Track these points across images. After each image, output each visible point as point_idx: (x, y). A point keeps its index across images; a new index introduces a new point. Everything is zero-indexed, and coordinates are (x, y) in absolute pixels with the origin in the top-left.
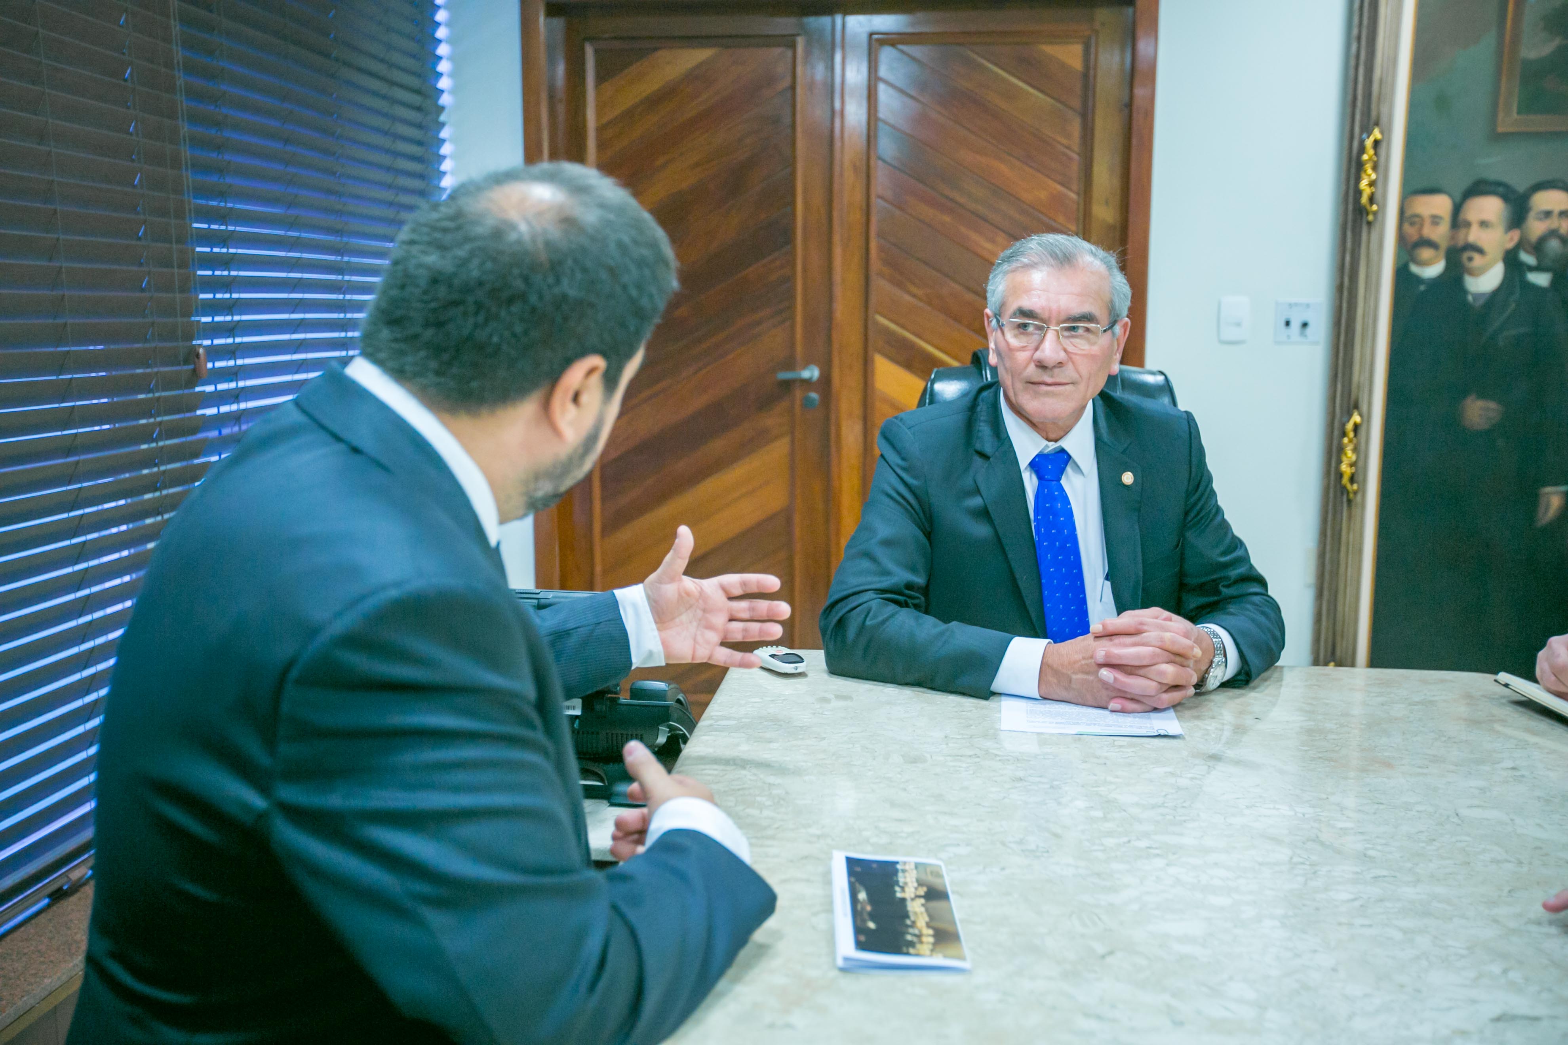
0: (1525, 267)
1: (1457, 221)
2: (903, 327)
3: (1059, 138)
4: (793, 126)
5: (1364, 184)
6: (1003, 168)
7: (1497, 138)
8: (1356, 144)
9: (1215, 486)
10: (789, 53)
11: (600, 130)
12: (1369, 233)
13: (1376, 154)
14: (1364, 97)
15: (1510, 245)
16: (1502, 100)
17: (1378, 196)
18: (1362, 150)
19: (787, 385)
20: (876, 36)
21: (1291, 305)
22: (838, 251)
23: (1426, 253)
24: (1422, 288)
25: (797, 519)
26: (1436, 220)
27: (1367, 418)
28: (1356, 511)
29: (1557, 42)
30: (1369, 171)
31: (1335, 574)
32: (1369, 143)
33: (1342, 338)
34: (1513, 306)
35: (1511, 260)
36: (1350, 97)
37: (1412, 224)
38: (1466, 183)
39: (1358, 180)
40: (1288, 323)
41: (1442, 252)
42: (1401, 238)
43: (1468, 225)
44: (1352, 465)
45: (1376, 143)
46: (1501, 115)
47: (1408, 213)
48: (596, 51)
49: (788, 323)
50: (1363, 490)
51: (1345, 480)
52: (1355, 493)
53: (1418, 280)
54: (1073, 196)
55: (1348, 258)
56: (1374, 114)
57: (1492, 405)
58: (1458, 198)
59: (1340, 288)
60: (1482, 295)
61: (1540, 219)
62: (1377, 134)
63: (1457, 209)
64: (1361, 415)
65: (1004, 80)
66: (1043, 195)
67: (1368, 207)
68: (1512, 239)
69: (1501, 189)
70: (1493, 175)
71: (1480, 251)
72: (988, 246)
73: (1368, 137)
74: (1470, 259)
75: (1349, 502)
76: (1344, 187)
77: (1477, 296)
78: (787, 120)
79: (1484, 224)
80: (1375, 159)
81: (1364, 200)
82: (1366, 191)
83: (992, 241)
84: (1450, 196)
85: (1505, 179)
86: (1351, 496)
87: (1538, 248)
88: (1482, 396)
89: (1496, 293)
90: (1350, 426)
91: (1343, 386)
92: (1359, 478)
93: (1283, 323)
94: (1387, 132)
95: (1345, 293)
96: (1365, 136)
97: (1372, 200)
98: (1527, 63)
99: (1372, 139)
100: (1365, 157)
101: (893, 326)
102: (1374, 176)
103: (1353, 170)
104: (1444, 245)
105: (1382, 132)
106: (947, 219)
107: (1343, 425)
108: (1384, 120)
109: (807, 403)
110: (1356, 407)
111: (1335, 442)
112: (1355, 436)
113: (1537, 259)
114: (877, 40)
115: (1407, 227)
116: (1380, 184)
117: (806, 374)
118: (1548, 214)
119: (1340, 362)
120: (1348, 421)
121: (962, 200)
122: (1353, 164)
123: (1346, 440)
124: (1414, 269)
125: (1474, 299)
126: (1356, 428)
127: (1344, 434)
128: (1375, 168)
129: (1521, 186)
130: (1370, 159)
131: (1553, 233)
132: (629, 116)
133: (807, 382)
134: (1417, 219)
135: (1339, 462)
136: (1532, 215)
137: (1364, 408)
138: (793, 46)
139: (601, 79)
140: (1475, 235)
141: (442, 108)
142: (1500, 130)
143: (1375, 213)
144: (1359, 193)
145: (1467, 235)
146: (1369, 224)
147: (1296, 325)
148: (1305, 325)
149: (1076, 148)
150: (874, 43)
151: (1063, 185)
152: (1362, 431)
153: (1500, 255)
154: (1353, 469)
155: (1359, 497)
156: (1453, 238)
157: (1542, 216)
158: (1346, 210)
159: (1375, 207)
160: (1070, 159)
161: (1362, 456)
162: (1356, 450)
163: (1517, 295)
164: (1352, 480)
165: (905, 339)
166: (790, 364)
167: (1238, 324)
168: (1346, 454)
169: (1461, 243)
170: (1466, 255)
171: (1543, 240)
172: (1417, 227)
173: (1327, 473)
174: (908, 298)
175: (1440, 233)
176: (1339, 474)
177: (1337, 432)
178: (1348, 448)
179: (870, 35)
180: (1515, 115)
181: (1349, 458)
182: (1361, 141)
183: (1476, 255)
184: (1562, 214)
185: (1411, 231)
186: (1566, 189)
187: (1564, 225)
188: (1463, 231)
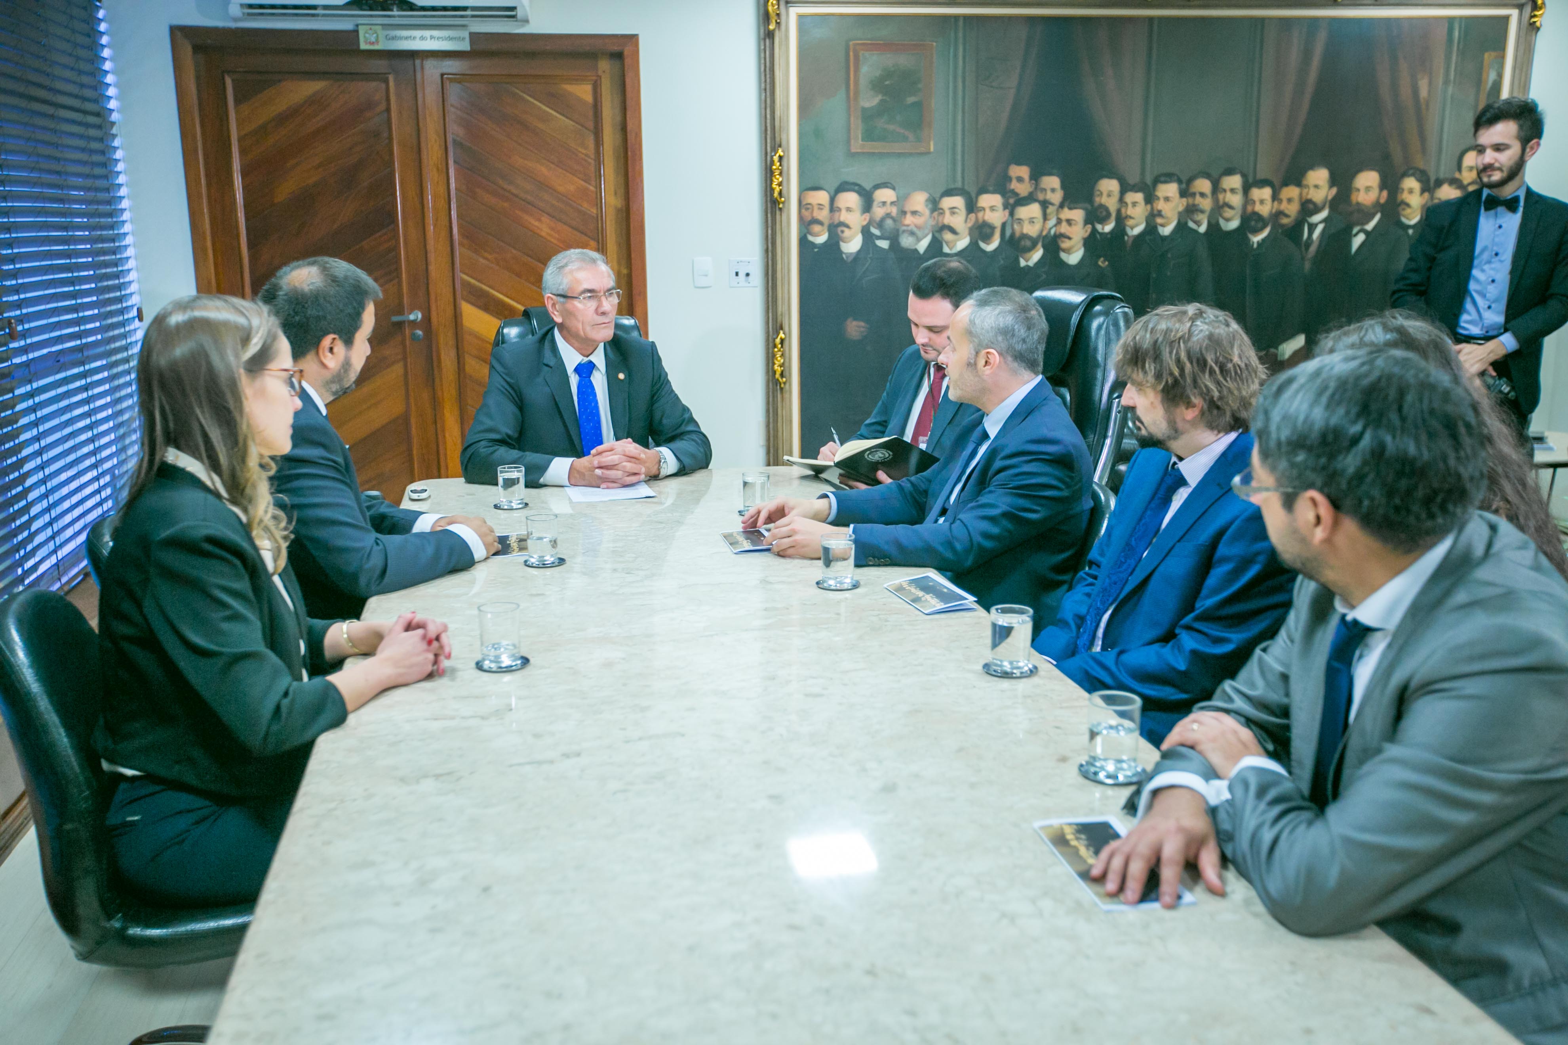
0: (874, 237)
1: (833, 208)
2: (480, 281)
3: (580, 149)
4: (390, 138)
5: (775, 184)
6: (544, 170)
7: (852, 155)
8: (769, 159)
9: (670, 378)
10: (383, 86)
11: (240, 140)
12: (781, 215)
13: (781, 165)
14: (771, 128)
15: (865, 223)
17: (784, 192)
18: (773, 162)
19: (400, 325)
20: (446, 76)
21: (738, 262)
22: (431, 229)
23: (816, 228)
24: (816, 250)
25: (413, 421)
26: (820, 206)
27: (789, 335)
28: (786, 396)
29: (880, 97)
30: (778, 176)
31: (776, 437)
32: (776, 158)
33: (770, 284)
34: (869, 261)
35: (866, 231)
36: (763, 128)
37: (807, 209)
38: (836, 184)
39: (771, 182)
40: (737, 274)
41: (826, 227)
42: (801, 218)
43: (839, 210)
44: (782, 365)
45: (781, 159)
46: (852, 142)
47: (804, 203)
48: (233, 80)
49: (395, 281)
50: (789, 381)
51: (778, 376)
52: (785, 383)
53: (813, 245)
54: (592, 188)
55: (770, 232)
56: (777, 139)
57: (862, 324)
58: (832, 193)
59: (767, 251)
60: (851, 254)
61: (879, 207)
62: (780, 152)
63: (832, 200)
64: (784, 333)
65: (539, 108)
66: (572, 188)
67: (779, 199)
68: (865, 219)
69: (856, 188)
70: (851, 179)
71: (848, 227)
72: (537, 223)
73: (775, 154)
74: (843, 232)
75: (782, 389)
76: (764, 185)
77: (848, 255)
78: (385, 135)
79: (849, 209)
80: (780, 168)
81: (776, 194)
82: (777, 189)
83: (539, 220)
84: (828, 191)
85: (859, 182)
86: (782, 385)
87: (880, 225)
88: (856, 318)
89: (859, 252)
90: (778, 341)
91: (773, 315)
92: (786, 373)
93: (735, 274)
94: (787, 150)
95: (770, 254)
96: (773, 154)
97: (780, 193)
98: (864, 110)
99: (777, 155)
100: (774, 167)
101: (472, 281)
102: (781, 179)
103: (768, 175)
104: (827, 222)
105: (783, 151)
106: (506, 205)
107: (774, 340)
108: (784, 143)
109: (414, 337)
110: (781, 328)
111: (770, 351)
112: (782, 347)
113: (881, 231)
114: (447, 78)
115: (803, 211)
116: (785, 183)
117: (412, 317)
118: (884, 203)
119: (770, 299)
120: (776, 337)
121: (514, 191)
122: (768, 171)
123: (776, 350)
124: (810, 238)
125: (847, 257)
126: (782, 341)
127: (775, 346)
128: (781, 174)
129: (868, 186)
130: (778, 169)
131: (888, 215)
132: (263, 131)
133: (413, 323)
134: (809, 206)
135: (774, 364)
136: (875, 204)
137: (786, 328)
138: (386, 81)
139: (238, 101)
140: (844, 217)
141: (113, 124)
142: (853, 151)
143: (783, 203)
144: (772, 190)
145: (839, 216)
146: (780, 209)
147: (742, 275)
148: (748, 275)
149: (593, 157)
150: (445, 80)
151: (585, 181)
152: (786, 343)
153: (859, 229)
154: (782, 369)
155: (787, 385)
156: (831, 219)
157: (881, 204)
158: (766, 201)
159: (783, 199)
160: (590, 164)
161: (787, 360)
162: (783, 356)
163: (871, 254)
164: (782, 375)
165: (481, 290)
166: (400, 311)
167: (706, 276)
168: (777, 359)
169: (836, 222)
170: (840, 229)
171: (883, 220)
172: (810, 210)
173: (767, 372)
174: (481, 260)
175: (823, 215)
176: (774, 372)
177: (771, 345)
178: (779, 355)
179: (442, 75)
180: (861, 142)
181: (779, 361)
182: (772, 157)
183: (845, 229)
184: (892, 203)
185: (806, 214)
186: (894, 189)
187: (894, 211)
188: (837, 214)
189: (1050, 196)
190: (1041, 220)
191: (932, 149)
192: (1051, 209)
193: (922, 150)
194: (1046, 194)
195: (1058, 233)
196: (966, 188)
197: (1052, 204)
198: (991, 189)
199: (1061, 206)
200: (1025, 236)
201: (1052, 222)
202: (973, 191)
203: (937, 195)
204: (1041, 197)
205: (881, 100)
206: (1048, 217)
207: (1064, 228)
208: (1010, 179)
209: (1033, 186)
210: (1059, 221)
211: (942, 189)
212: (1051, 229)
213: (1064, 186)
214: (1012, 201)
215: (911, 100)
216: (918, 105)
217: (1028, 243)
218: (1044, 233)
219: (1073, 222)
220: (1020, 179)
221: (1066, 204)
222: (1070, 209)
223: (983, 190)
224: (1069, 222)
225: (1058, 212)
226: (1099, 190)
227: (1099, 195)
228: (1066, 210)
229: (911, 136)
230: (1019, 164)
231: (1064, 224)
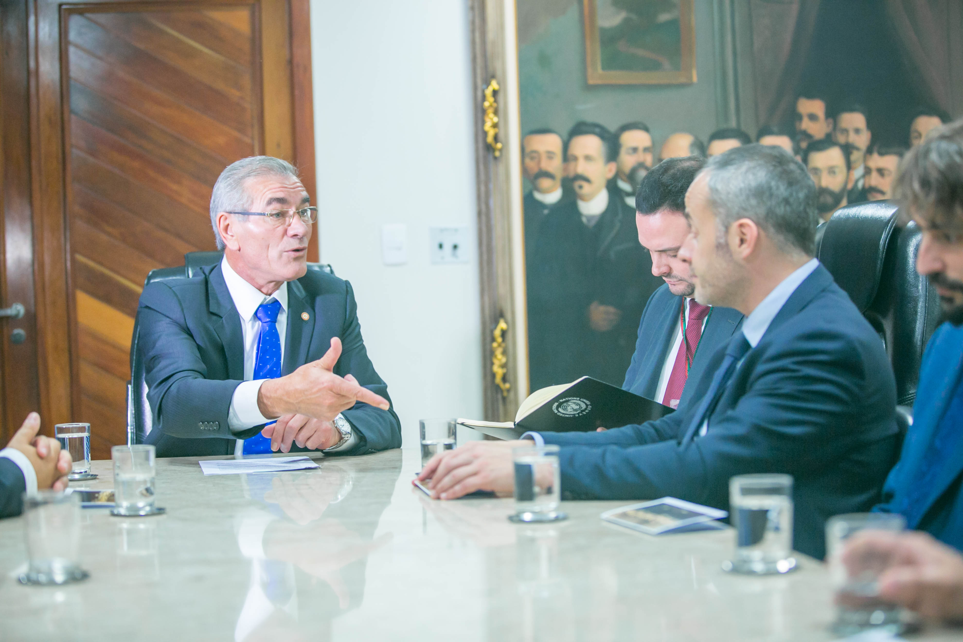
0: (622, 193)
1: (567, 156)
2: (101, 263)
3: (233, 91)
5: (488, 126)
6: (185, 117)
7: (589, 88)
8: (479, 94)
12: (498, 166)
13: (495, 101)
14: (481, 55)
15: (610, 175)
16: (589, 59)
17: (501, 136)
18: (484, 98)
20: (64, 7)
21: (442, 230)
23: (545, 183)
24: (546, 212)
26: (550, 155)
27: (512, 324)
28: (511, 407)
29: (623, 15)
30: (491, 115)
32: (489, 92)
33: (485, 257)
34: (618, 225)
35: (612, 187)
36: (471, 56)
37: (532, 158)
38: (569, 125)
39: (483, 122)
40: (441, 246)
41: (558, 182)
42: (525, 171)
43: (576, 159)
44: (504, 366)
45: (495, 93)
46: (590, 71)
47: (528, 150)
50: (514, 387)
51: (498, 380)
52: (508, 390)
53: (541, 205)
54: (248, 141)
55: (483, 188)
56: (491, 69)
57: (611, 309)
58: (565, 135)
59: (480, 213)
60: (593, 217)
61: (629, 154)
62: (494, 85)
63: (566, 146)
64: (506, 322)
67: (494, 145)
68: (610, 170)
69: (597, 130)
70: (590, 118)
71: (587, 180)
73: (487, 88)
74: (581, 187)
75: (504, 399)
76: (474, 129)
77: (590, 218)
79: (588, 158)
80: (495, 105)
81: (490, 139)
82: (491, 133)
84: (560, 136)
85: (600, 122)
86: (505, 394)
87: (631, 177)
88: (603, 302)
90: (497, 333)
91: (489, 298)
92: (510, 377)
93: (437, 246)
94: (502, 83)
96: (484, 87)
97: (496, 138)
98: (603, 31)
99: (491, 88)
100: (487, 104)
101: (91, 264)
102: (496, 120)
103: (480, 115)
104: (559, 175)
105: (499, 84)
106: (136, 164)
107: (492, 331)
108: (499, 73)
109: (15, 340)
110: (502, 315)
111: (488, 347)
112: (504, 341)
113: (631, 186)
114: (66, 10)
115: (528, 161)
116: (501, 125)
117: (12, 311)
118: (635, 150)
119: (485, 278)
120: (495, 328)
121: (149, 147)
122: (479, 110)
123: (495, 345)
124: (538, 196)
125: (588, 221)
126: (504, 334)
127: (493, 340)
128: (496, 112)
129: (612, 127)
130: (491, 106)
131: (641, 165)
133: (13, 319)
134: (534, 155)
135: (492, 364)
136: (623, 151)
137: (509, 316)
140: (582, 168)
142: (591, 82)
143: (500, 150)
144: (485, 134)
145: (576, 167)
146: (496, 158)
147: (448, 247)
148: (455, 247)
149: (248, 99)
150: (63, 12)
151: (239, 132)
152: (509, 336)
153: (603, 183)
154: (504, 370)
155: (512, 394)
156: (565, 169)
157: (630, 151)
158: (477, 148)
159: (499, 145)
160: (244, 109)
161: (511, 358)
162: (504, 353)
163: (620, 216)
164: (504, 379)
165: (103, 275)
167: (399, 249)
168: (496, 357)
169: (572, 174)
170: (577, 184)
171: (634, 170)
172: (536, 161)
173: (484, 375)
174: (104, 237)
175: (554, 166)
176: (494, 375)
177: (488, 339)
178: (498, 353)
179: (60, 5)
180: (600, 71)
181: (500, 360)
182: (483, 91)
183: (585, 184)
184: (646, 150)
185: (531, 164)
186: (646, 129)
187: (649, 159)
188: (572, 165)
189: (853, 138)
190: (845, 170)
191: (695, 79)
192: (856, 156)
193: (683, 80)
194: (848, 135)
195: (867, 186)
196: (743, 128)
197: (858, 149)
198: (775, 129)
199: (869, 151)
200: (824, 191)
201: (858, 172)
202: (752, 133)
203: (704, 138)
204: (842, 139)
205: (627, 21)
206: (853, 165)
207: (874, 180)
208: (800, 117)
209: (831, 126)
210: (868, 171)
211: (711, 129)
212: (857, 181)
213: (870, 125)
214: (804, 145)
215: (664, 17)
216: (674, 23)
217: (829, 200)
218: (850, 186)
219: (886, 173)
220: (813, 117)
221: (876, 148)
222: (881, 154)
223: (764, 131)
224: (881, 171)
225: (865, 160)
226: (917, 131)
227: (916, 138)
228: (875, 156)
229: (667, 65)
230: (810, 95)
231: (874, 175)
